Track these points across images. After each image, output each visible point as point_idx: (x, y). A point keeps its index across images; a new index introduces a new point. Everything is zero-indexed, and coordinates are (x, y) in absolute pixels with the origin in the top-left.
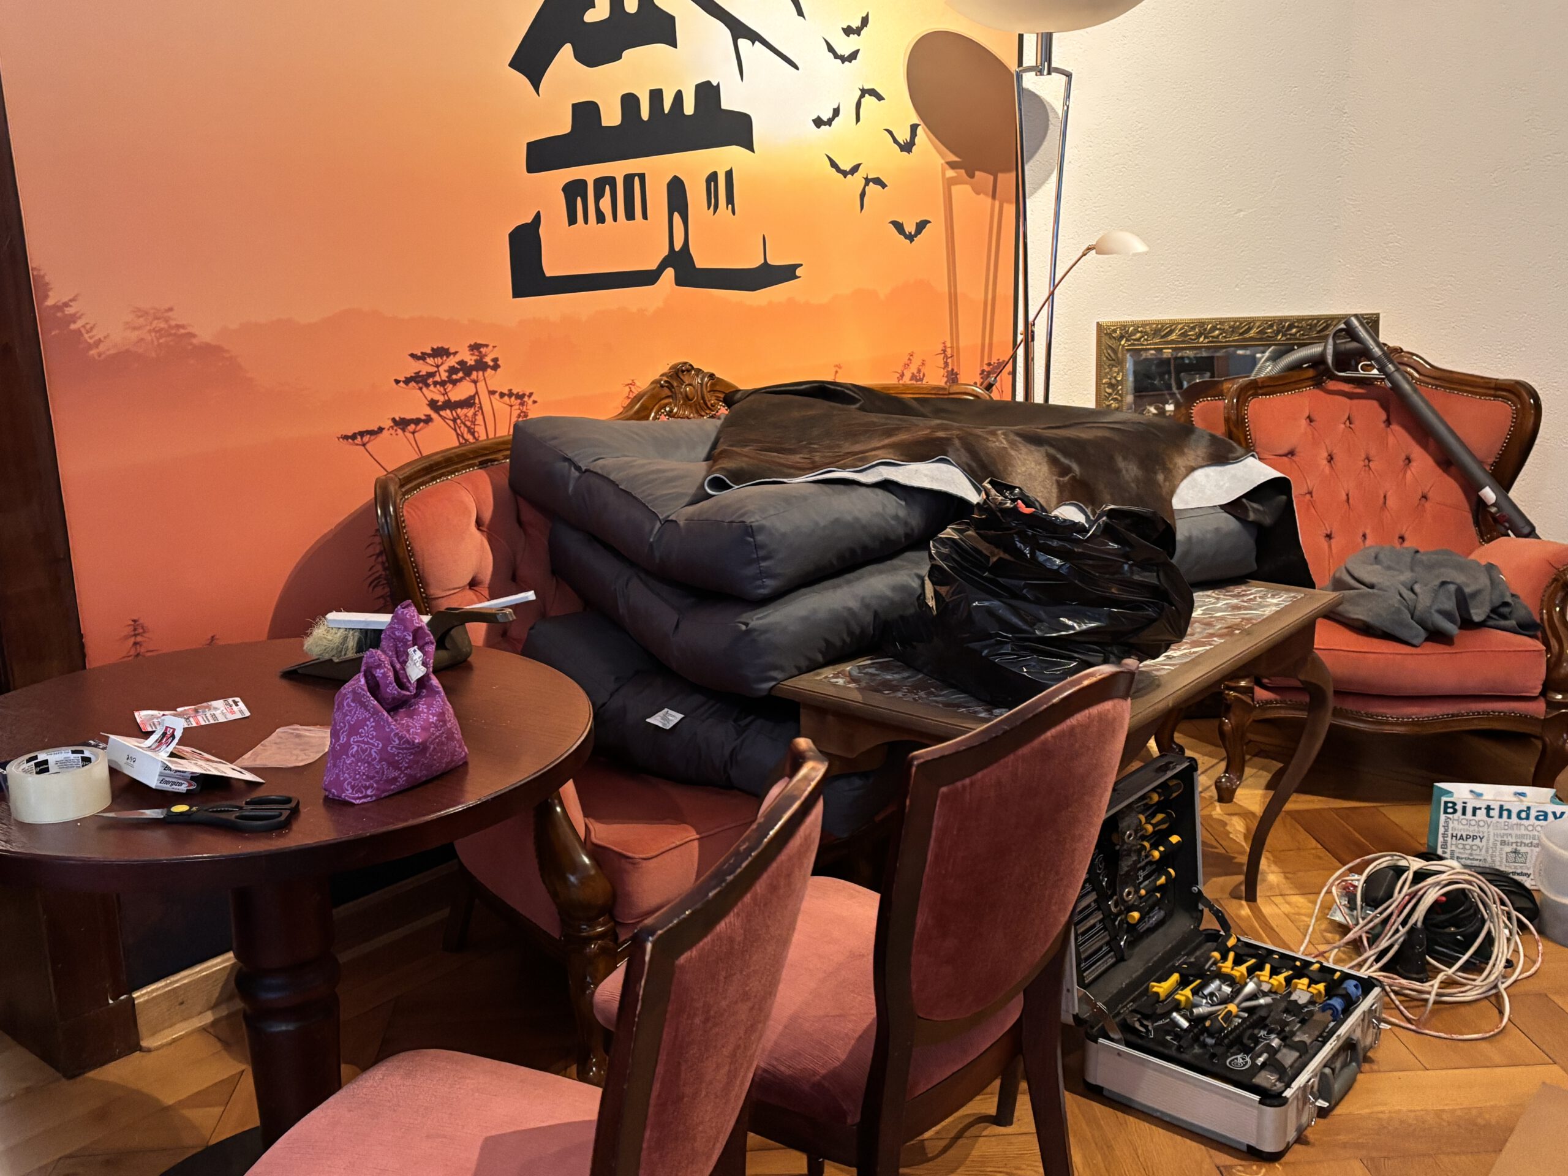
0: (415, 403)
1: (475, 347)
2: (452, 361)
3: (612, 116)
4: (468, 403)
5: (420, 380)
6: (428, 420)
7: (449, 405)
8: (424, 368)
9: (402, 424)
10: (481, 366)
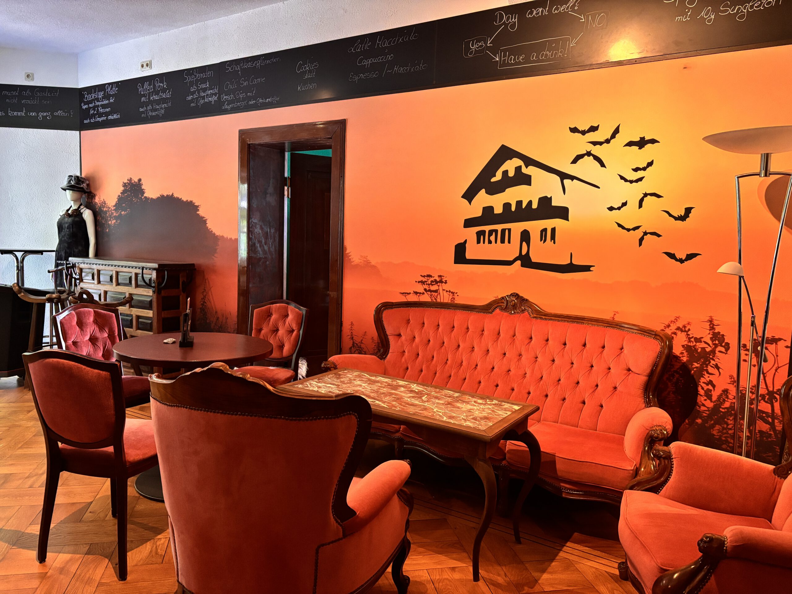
0: (420, 288)
1: (440, 276)
2: (432, 279)
3: (498, 210)
4: (436, 291)
5: (423, 282)
6: (423, 294)
7: (430, 291)
8: (424, 279)
9: (416, 293)
10: (441, 282)
